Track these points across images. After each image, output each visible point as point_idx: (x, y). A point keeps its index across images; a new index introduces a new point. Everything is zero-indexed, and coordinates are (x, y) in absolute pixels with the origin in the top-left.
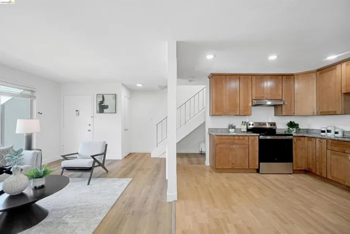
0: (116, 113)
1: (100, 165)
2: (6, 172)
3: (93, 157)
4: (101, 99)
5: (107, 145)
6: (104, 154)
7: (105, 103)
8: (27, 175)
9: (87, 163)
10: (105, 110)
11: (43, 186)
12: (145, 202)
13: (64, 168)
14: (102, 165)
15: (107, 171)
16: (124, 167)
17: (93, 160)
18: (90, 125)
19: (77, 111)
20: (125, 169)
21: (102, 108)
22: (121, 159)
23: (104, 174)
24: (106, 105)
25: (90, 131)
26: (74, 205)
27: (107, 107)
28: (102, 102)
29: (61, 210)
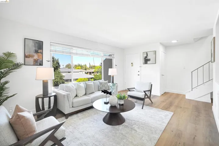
0: (155, 63)
1: (148, 97)
2: (109, 94)
3: (145, 92)
4: (146, 55)
5: (152, 85)
6: (150, 91)
7: (148, 58)
8: (117, 97)
9: (142, 95)
10: (148, 62)
11: (122, 105)
12: (194, 138)
13: (129, 96)
14: (149, 98)
15: (152, 102)
16: (163, 102)
17: (144, 93)
18: (139, 71)
19: (132, 63)
20: (165, 103)
21: (146, 61)
22: (160, 95)
23: (150, 103)
24: (149, 58)
25: (139, 75)
26: (137, 120)
27: (149, 60)
28: (146, 57)
29: (131, 120)
